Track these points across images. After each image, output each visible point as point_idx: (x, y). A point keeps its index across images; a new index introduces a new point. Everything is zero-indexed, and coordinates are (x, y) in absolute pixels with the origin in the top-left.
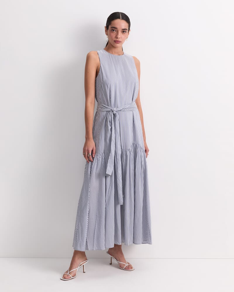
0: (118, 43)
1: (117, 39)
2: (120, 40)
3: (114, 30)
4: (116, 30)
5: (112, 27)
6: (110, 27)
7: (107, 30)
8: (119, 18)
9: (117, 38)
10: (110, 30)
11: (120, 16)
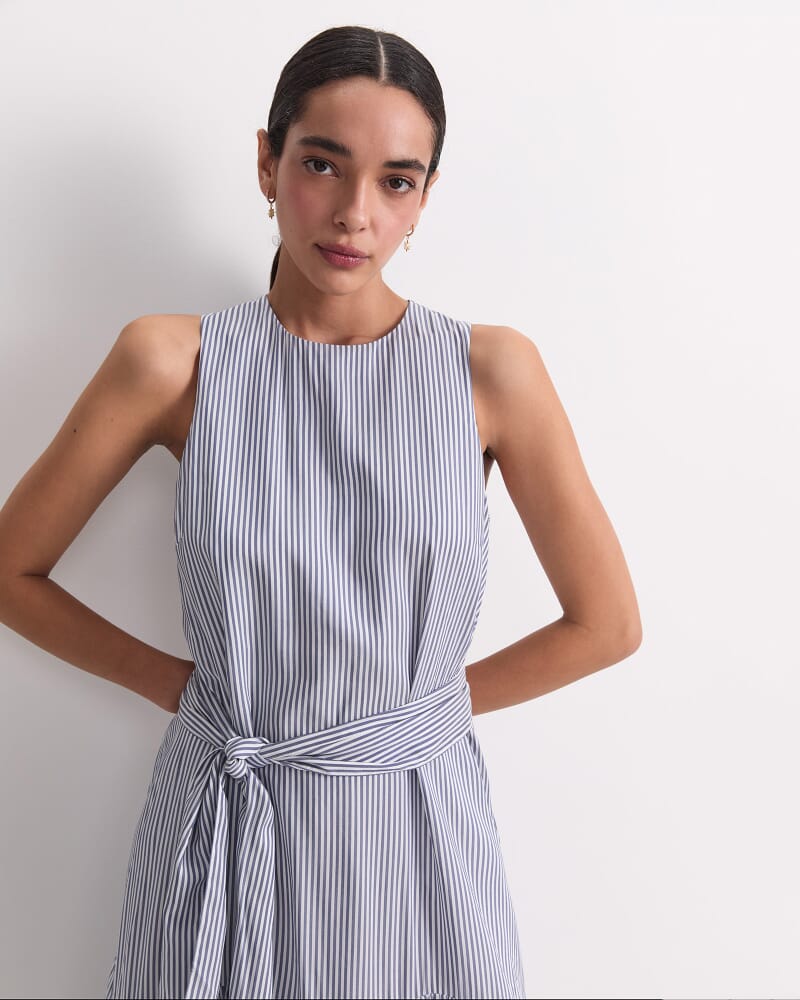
0: (345, 267)
1: (343, 240)
2: (361, 242)
3: (320, 165)
4: (338, 160)
5: (306, 142)
6: (295, 135)
7: (270, 156)
8: (372, 72)
9: (344, 228)
10: (293, 162)
11: (375, 58)
